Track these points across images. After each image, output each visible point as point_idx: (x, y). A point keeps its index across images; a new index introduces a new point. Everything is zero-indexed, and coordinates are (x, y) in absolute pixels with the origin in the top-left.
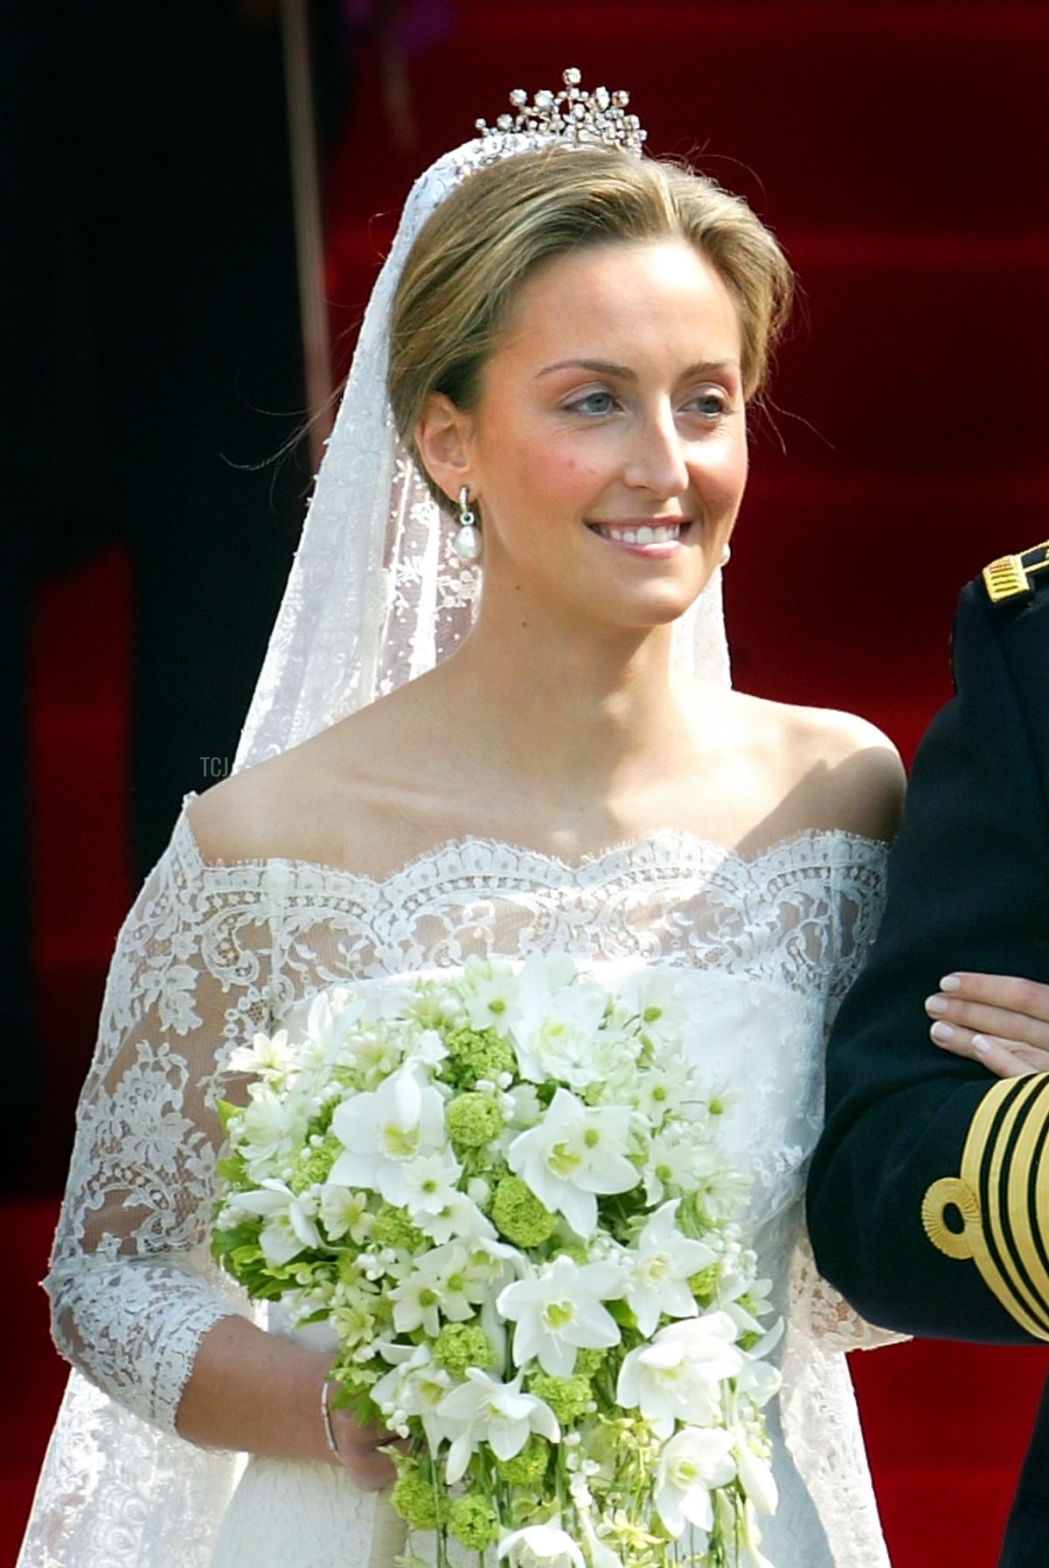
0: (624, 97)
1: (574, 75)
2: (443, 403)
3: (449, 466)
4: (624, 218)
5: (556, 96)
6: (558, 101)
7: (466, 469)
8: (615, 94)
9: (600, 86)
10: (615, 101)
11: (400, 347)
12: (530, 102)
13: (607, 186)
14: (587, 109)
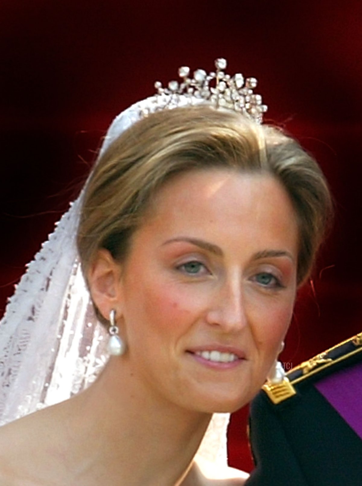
0: (253, 81)
1: (222, 63)
2: (107, 256)
3: (105, 296)
4: (230, 153)
5: (208, 74)
6: (209, 78)
7: (115, 299)
8: (248, 80)
9: (238, 73)
10: (247, 84)
11: (85, 217)
12: (191, 76)
13: (223, 132)
14: (228, 86)
